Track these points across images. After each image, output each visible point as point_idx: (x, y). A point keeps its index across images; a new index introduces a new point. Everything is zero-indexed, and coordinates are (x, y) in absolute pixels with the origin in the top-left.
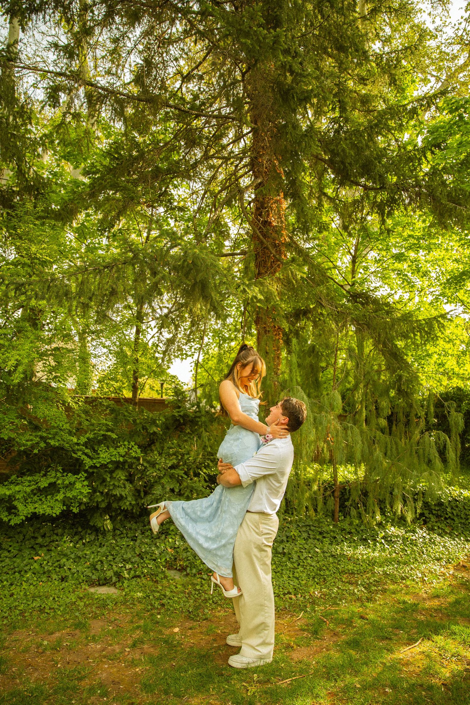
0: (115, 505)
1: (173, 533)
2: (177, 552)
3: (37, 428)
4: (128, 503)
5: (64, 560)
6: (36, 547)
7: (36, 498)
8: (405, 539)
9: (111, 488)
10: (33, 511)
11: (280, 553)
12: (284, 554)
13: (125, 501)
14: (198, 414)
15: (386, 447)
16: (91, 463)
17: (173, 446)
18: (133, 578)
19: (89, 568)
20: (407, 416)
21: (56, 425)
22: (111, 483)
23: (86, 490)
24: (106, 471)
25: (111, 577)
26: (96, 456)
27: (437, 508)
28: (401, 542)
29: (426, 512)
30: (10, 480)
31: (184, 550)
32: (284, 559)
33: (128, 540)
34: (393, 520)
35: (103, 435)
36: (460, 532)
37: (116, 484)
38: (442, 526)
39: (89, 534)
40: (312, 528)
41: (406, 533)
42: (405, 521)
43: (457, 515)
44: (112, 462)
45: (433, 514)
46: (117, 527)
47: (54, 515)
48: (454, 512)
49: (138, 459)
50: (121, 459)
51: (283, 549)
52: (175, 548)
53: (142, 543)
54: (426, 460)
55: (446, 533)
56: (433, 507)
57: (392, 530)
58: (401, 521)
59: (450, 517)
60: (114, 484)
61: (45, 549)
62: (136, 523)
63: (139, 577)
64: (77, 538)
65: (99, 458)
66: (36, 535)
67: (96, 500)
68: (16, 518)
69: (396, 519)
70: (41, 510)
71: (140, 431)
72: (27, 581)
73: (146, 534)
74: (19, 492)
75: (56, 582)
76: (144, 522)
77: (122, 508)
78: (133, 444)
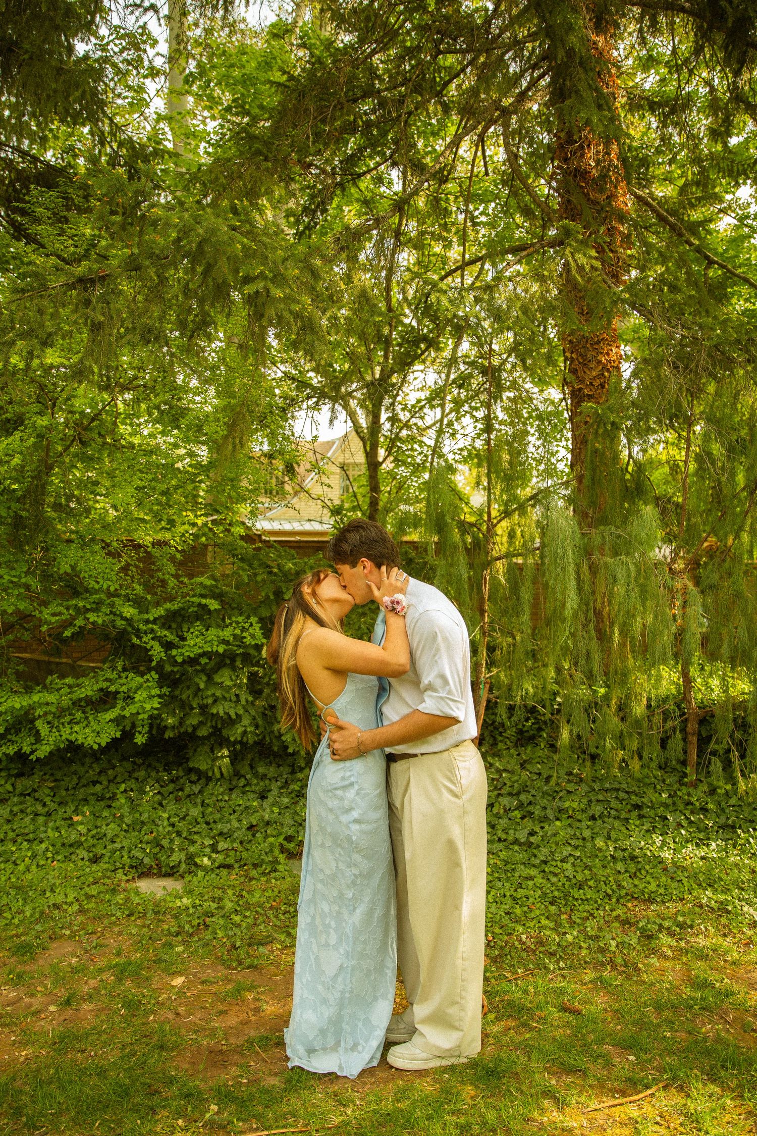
0: (225, 732)
3: (76, 594)
4: (240, 730)
6: (92, 799)
7: (79, 715)
9: (210, 701)
13: (237, 726)
16: (162, 655)
18: (218, 868)
21: (97, 587)
22: (209, 693)
23: (153, 705)
24: (197, 671)
25: (180, 862)
26: (179, 643)
33: (252, 796)
35: (198, 605)
37: (218, 694)
39: (191, 782)
40: (622, 795)
44: (204, 654)
46: (242, 772)
47: (97, 747)
49: (258, 647)
50: (221, 649)
53: (275, 803)
60: (214, 695)
61: (103, 804)
63: (229, 867)
64: (171, 787)
66: (100, 779)
70: (80, 738)
71: (267, 597)
72: (34, 856)
73: (291, 787)
74: (47, 704)
75: (80, 863)
76: (293, 766)
77: (232, 739)
78: (253, 620)
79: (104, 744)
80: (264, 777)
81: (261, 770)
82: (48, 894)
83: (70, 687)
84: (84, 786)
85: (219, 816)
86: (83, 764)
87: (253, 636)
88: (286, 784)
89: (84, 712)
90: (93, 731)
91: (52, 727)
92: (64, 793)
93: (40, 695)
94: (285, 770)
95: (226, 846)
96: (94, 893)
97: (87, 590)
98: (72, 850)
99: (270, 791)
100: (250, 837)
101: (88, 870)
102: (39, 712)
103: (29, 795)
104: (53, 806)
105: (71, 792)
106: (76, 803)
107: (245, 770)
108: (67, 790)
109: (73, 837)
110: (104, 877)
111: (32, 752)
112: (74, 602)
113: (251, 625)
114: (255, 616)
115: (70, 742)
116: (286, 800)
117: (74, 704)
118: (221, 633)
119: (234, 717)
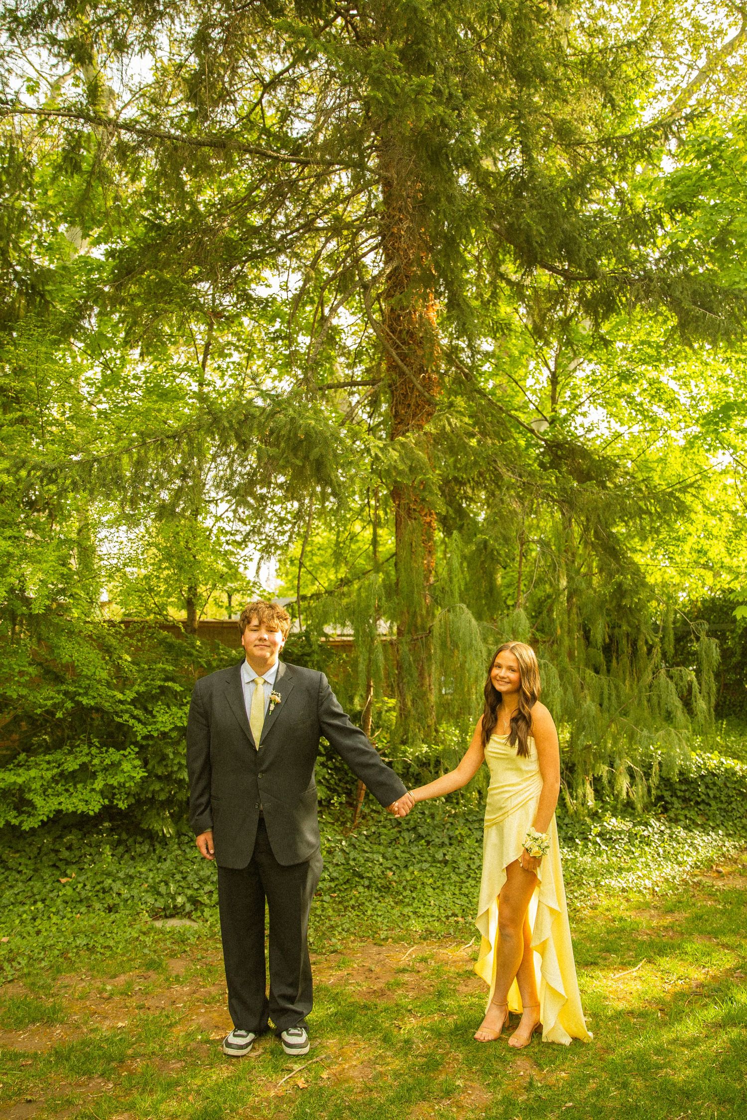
5: (110, 881)
6: (62, 864)
8: (632, 837)
9: (175, 769)
10: (58, 807)
11: (440, 862)
12: (446, 862)
14: (307, 650)
15: (602, 694)
16: (145, 732)
19: (147, 891)
20: (634, 644)
21: (89, 674)
23: (139, 774)
24: (167, 743)
25: (184, 905)
26: (151, 720)
27: (684, 787)
28: (626, 840)
29: (667, 794)
30: (17, 761)
32: (446, 870)
34: (615, 808)
35: (160, 687)
36: (718, 822)
38: (692, 814)
39: (140, 843)
41: (634, 826)
42: (633, 809)
43: (715, 797)
44: (176, 728)
45: (678, 797)
46: (183, 831)
47: (91, 813)
48: (711, 793)
51: (445, 855)
54: (663, 713)
55: (698, 825)
56: (677, 786)
57: (613, 823)
58: (627, 808)
59: (703, 801)
61: (76, 866)
64: (121, 849)
65: (155, 723)
67: (151, 789)
68: (31, 819)
69: (619, 806)
70: (69, 807)
83: (48, 763)
90: (80, 800)
112: (63, 687)
115: (59, 811)
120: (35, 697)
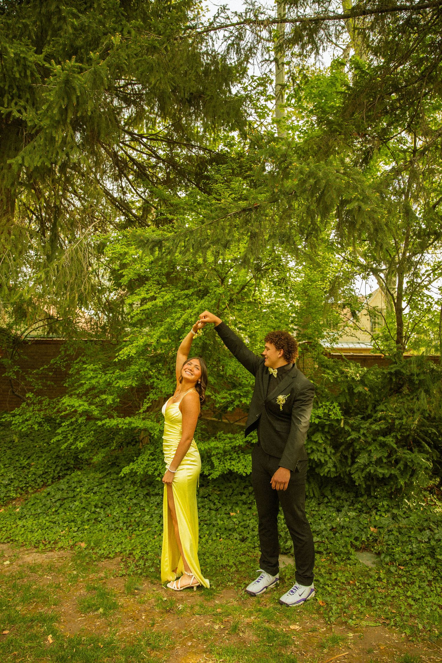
0: (317, 470)
1: (383, 509)
2: (380, 533)
3: (234, 386)
4: (327, 470)
6: (240, 503)
7: (235, 455)
9: (309, 451)
10: (230, 468)
13: (325, 467)
17: (384, 409)
21: (247, 383)
22: (309, 447)
25: (291, 547)
30: (218, 435)
31: (389, 531)
33: (332, 509)
37: (314, 447)
46: (326, 494)
47: (245, 475)
49: (338, 421)
50: (317, 421)
52: (379, 528)
53: (346, 515)
60: (311, 448)
61: (246, 506)
62: (348, 492)
63: (320, 553)
66: (245, 492)
70: (235, 468)
71: (344, 391)
72: (210, 534)
73: (356, 506)
74: (218, 448)
75: (235, 541)
76: (357, 492)
77: (322, 475)
78: (335, 404)
79: (249, 473)
80: (338, 498)
81: (338, 494)
82: (219, 559)
83: (230, 439)
84: (236, 495)
85: (313, 520)
86: (235, 482)
87: (335, 414)
88: (352, 504)
89: (237, 454)
90: (243, 465)
91: (220, 461)
92: (225, 498)
93: (215, 443)
94: (352, 495)
95: (318, 539)
96: (244, 561)
97: (240, 385)
98: (230, 533)
99: (343, 507)
100: (332, 536)
101: (239, 546)
102: (214, 452)
103: (206, 497)
104: (219, 505)
105: (228, 498)
106: (231, 505)
107: (328, 493)
108: (226, 496)
109: (231, 526)
110: (249, 551)
111: (209, 475)
112: (234, 391)
113: (334, 407)
114: (336, 401)
115: (230, 470)
116: (352, 514)
117: (232, 448)
118: (316, 412)
119: (323, 461)
120: (216, 397)
